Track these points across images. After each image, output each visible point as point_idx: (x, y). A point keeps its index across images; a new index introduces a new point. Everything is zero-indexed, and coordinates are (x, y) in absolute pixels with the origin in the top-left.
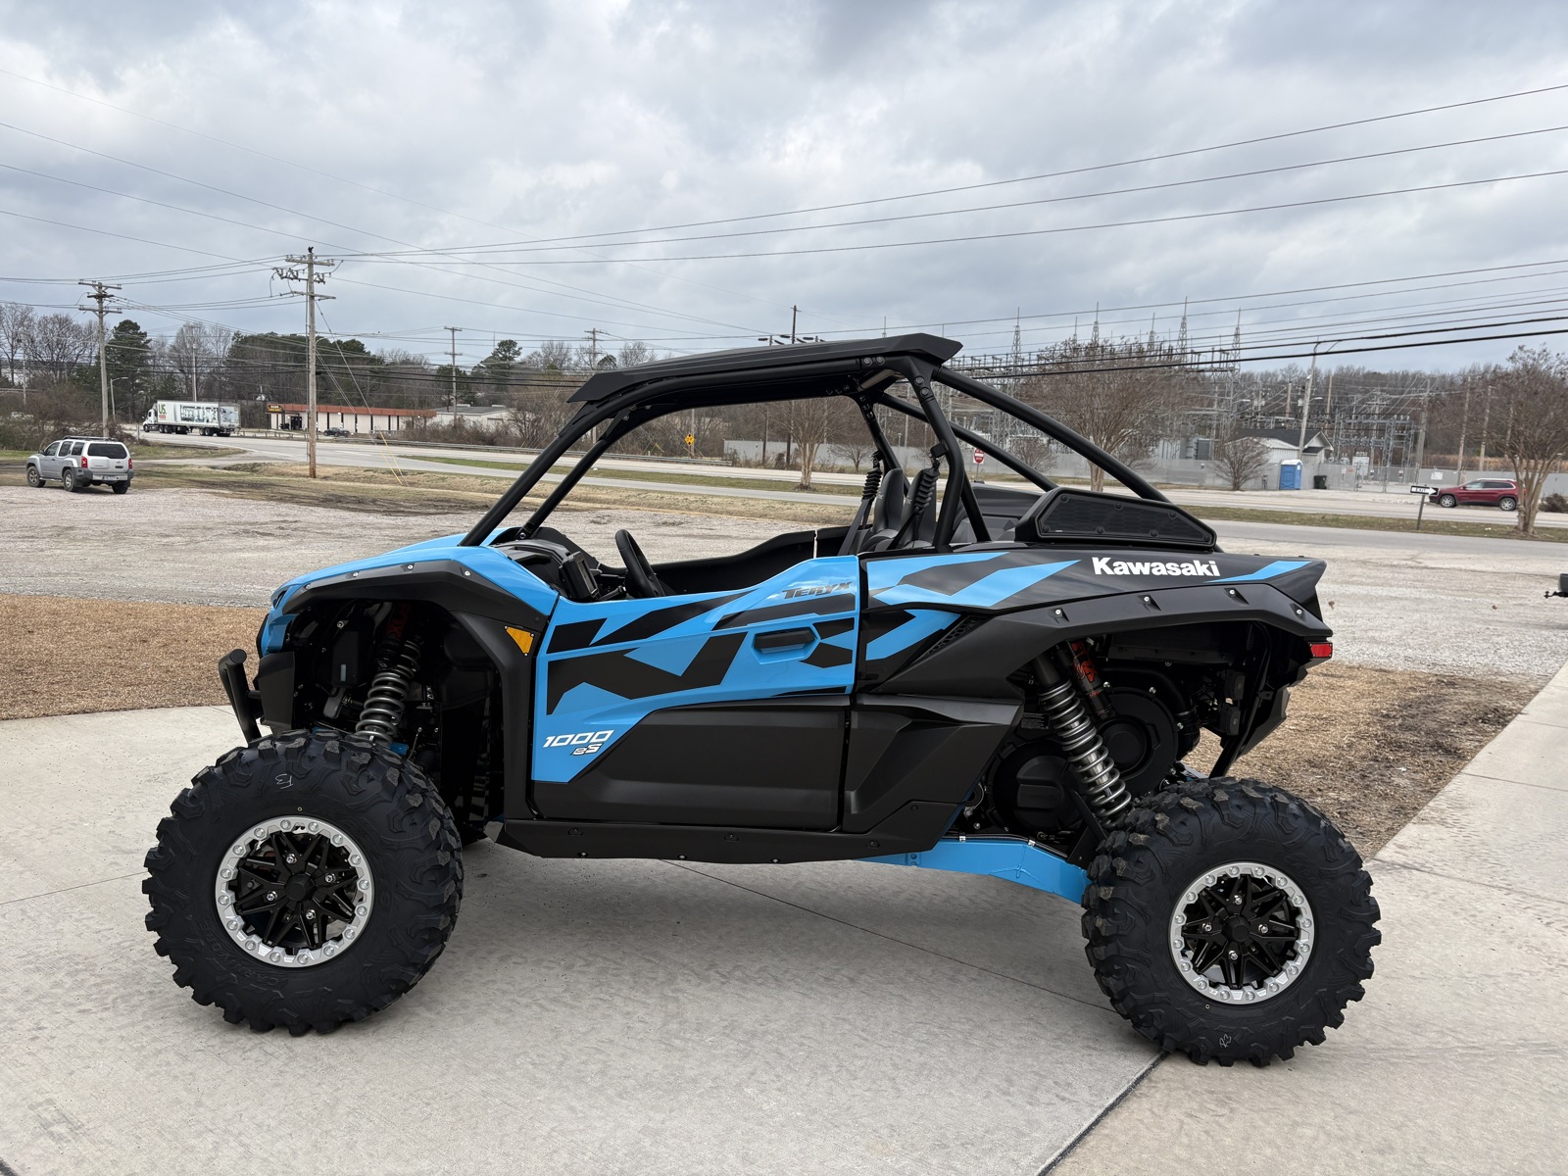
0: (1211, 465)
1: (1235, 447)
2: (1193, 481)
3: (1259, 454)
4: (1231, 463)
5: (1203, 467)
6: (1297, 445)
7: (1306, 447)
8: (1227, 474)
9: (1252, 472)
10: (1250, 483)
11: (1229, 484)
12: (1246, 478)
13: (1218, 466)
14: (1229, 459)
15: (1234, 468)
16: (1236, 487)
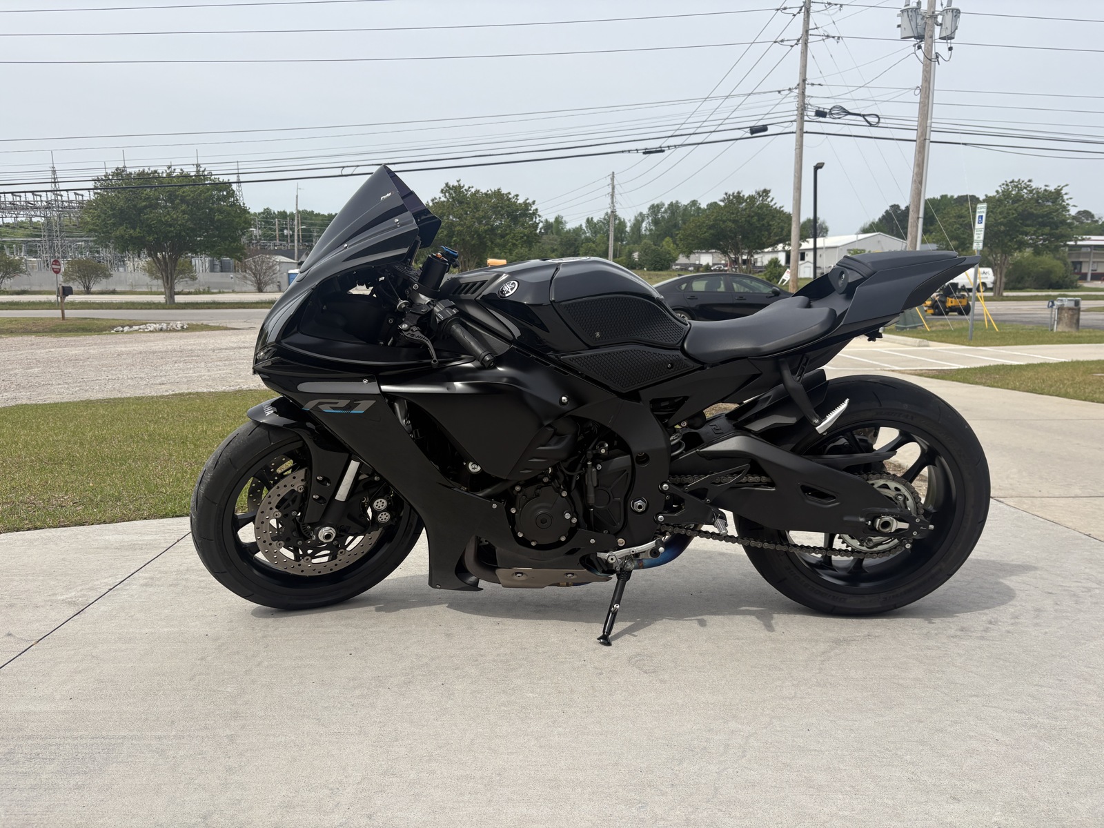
0: (239, 276)
1: (254, 262)
2: (226, 288)
3: (273, 266)
4: (254, 274)
5: (232, 278)
6: (294, 259)
7: (300, 261)
8: (251, 281)
9: (270, 279)
10: (268, 288)
11: (253, 288)
12: (266, 284)
13: (245, 277)
14: (251, 270)
15: (256, 277)
16: (260, 290)
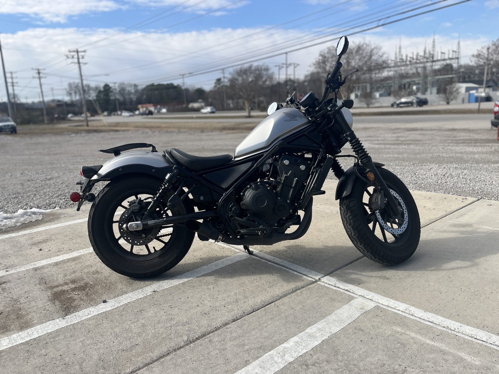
3: (456, 90)
5: (436, 97)
7: (487, 86)
9: (455, 97)
10: (454, 101)
11: (444, 102)
15: (446, 96)
16: (448, 103)
